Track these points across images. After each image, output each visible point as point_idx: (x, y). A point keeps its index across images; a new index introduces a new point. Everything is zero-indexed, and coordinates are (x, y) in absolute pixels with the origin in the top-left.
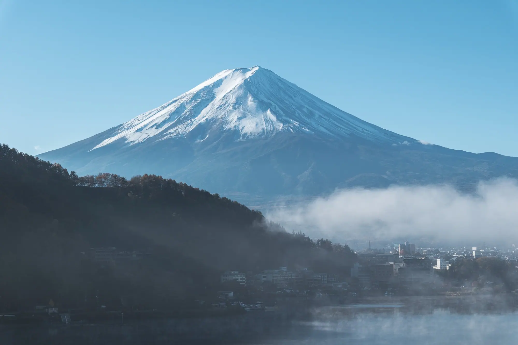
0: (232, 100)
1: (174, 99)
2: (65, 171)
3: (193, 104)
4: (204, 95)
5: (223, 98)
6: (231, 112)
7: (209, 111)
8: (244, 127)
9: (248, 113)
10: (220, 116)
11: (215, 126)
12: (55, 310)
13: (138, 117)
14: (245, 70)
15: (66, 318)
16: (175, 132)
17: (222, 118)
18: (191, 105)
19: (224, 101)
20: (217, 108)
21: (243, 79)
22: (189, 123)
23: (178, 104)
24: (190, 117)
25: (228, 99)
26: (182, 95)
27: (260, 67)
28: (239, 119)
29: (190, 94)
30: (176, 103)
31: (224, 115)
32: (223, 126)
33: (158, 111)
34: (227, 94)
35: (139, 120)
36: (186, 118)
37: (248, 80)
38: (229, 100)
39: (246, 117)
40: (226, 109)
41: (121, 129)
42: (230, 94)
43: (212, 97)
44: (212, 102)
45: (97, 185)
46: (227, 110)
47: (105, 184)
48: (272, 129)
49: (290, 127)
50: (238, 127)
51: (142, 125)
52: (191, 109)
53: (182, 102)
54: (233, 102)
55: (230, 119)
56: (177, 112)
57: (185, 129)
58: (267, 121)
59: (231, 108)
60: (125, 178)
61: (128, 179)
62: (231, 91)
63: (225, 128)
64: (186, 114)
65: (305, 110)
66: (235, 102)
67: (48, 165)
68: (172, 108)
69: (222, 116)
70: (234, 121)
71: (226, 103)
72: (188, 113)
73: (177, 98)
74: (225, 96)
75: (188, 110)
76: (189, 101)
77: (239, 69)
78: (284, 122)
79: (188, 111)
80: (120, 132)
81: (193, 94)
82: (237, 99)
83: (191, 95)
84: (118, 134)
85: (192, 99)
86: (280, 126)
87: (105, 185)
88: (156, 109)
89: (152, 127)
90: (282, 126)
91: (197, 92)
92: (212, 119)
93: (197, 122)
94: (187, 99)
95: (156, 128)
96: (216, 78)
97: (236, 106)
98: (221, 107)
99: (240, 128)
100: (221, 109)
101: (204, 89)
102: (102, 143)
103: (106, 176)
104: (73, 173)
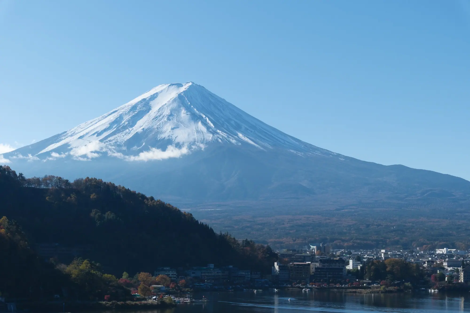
0: (167, 112)
1: (114, 110)
2: (14, 173)
3: (132, 114)
4: (142, 107)
5: (159, 109)
6: (166, 123)
7: (146, 121)
8: (177, 136)
9: (181, 124)
10: (156, 127)
11: (151, 135)
12: (2, 300)
13: (80, 125)
14: (179, 85)
15: (12, 307)
16: (114, 139)
17: (157, 128)
18: (129, 116)
19: (160, 113)
20: (153, 119)
21: (177, 93)
22: (127, 132)
23: (118, 114)
24: (129, 126)
25: (163, 111)
26: (121, 106)
27: (193, 83)
28: (172, 129)
29: (128, 106)
30: (116, 113)
31: (160, 125)
32: (158, 135)
33: (100, 120)
34: (162, 106)
35: (82, 128)
36: (125, 128)
37: (182, 94)
38: (163, 113)
39: (178, 128)
40: (160, 120)
41: (65, 136)
42: (165, 106)
43: (149, 109)
44: (148, 114)
45: (43, 187)
46: (162, 120)
47: (50, 185)
48: (203, 139)
49: (218, 137)
50: (171, 137)
51: (84, 132)
52: (129, 119)
53: (121, 113)
54: (167, 114)
55: (165, 129)
56: (117, 121)
57: (123, 138)
58: (198, 132)
59: (166, 119)
60: (69, 180)
61: (72, 181)
62: (166, 104)
63: (160, 137)
64: (124, 123)
65: (233, 122)
66: (170, 114)
68: (112, 118)
69: (157, 126)
70: (168, 131)
71: (161, 114)
72: (127, 123)
73: (117, 109)
74: (160, 108)
75: (127, 120)
76: (128, 112)
77: (173, 85)
78: (214, 133)
79: (127, 121)
80: (65, 139)
81: (132, 106)
82: (171, 112)
83: (130, 107)
84: (62, 140)
85: (131, 110)
86: (210, 137)
87: (50, 187)
88: (97, 118)
89: (94, 134)
90: (211, 137)
91: (135, 103)
92: (149, 129)
93: (134, 131)
94: (126, 110)
95: (97, 136)
96: (152, 92)
97: (171, 118)
98: (156, 119)
99: (174, 137)
100: (157, 119)
101: (141, 102)
102: (47, 148)
103: (51, 178)
104: (21, 175)
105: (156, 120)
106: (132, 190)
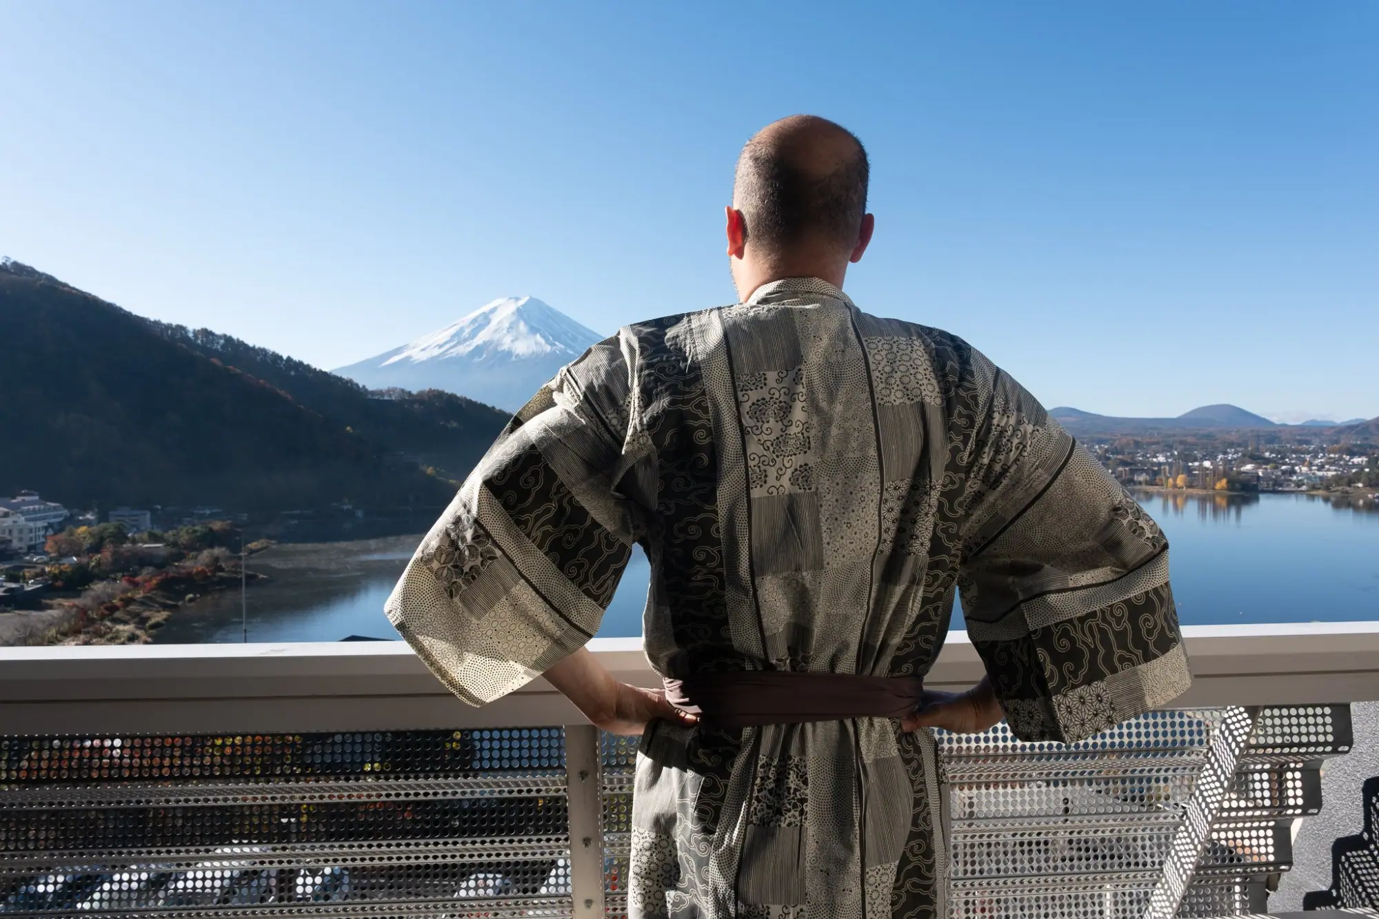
0: (506, 325)
1: (455, 323)
2: (357, 385)
3: (472, 327)
4: (482, 320)
6: (505, 335)
7: (486, 334)
8: (517, 348)
9: (520, 336)
10: (495, 339)
11: (491, 348)
12: (350, 507)
13: (422, 338)
14: (517, 299)
15: (360, 514)
16: (456, 351)
18: (469, 329)
19: (499, 325)
20: (493, 332)
21: (516, 307)
22: (468, 344)
24: (469, 338)
26: (461, 319)
27: (531, 297)
28: (513, 341)
29: (468, 319)
30: (457, 326)
31: (499, 337)
32: (498, 347)
33: (441, 333)
34: (502, 319)
35: (423, 341)
36: (466, 340)
37: (520, 307)
38: (503, 325)
39: (518, 340)
40: (500, 332)
41: (406, 348)
42: (505, 319)
43: (488, 322)
44: (488, 326)
45: (386, 398)
46: (502, 333)
48: (541, 351)
51: (426, 345)
52: (469, 331)
53: (461, 325)
55: (504, 341)
56: (458, 334)
57: (464, 349)
59: (505, 332)
62: (505, 317)
63: (500, 349)
64: (465, 336)
65: (570, 335)
66: (509, 326)
67: (340, 379)
68: (453, 331)
69: (497, 338)
70: (508, 343)
71: (500, 327)
72: (467, 336)
73: (457, 322)
74: (499, 321)
76: (468, 325)
77: (511, 298)
78: (552, 345)
79: (467, 334)
81: (472, 319)
82: (510, 324)
83: (470, 320)
84: (404, 353)
85: (471, 323)
86: (548, 348)
87: (393, 398)
88: (438, 331)
89: (435, 347)
90: (550, 348)
91: (475, 317)
93: (474, 343)
94: (466, 323)
95: (438, 348)
96: (491, 306)
97: (510, 330)
98: (496, 331)
99: (513, 349)
101: (481, 315)
102: (389, 361)
103: (394, 390)
104: (364, 387)
105: (495, 333)
106: (473, 399)
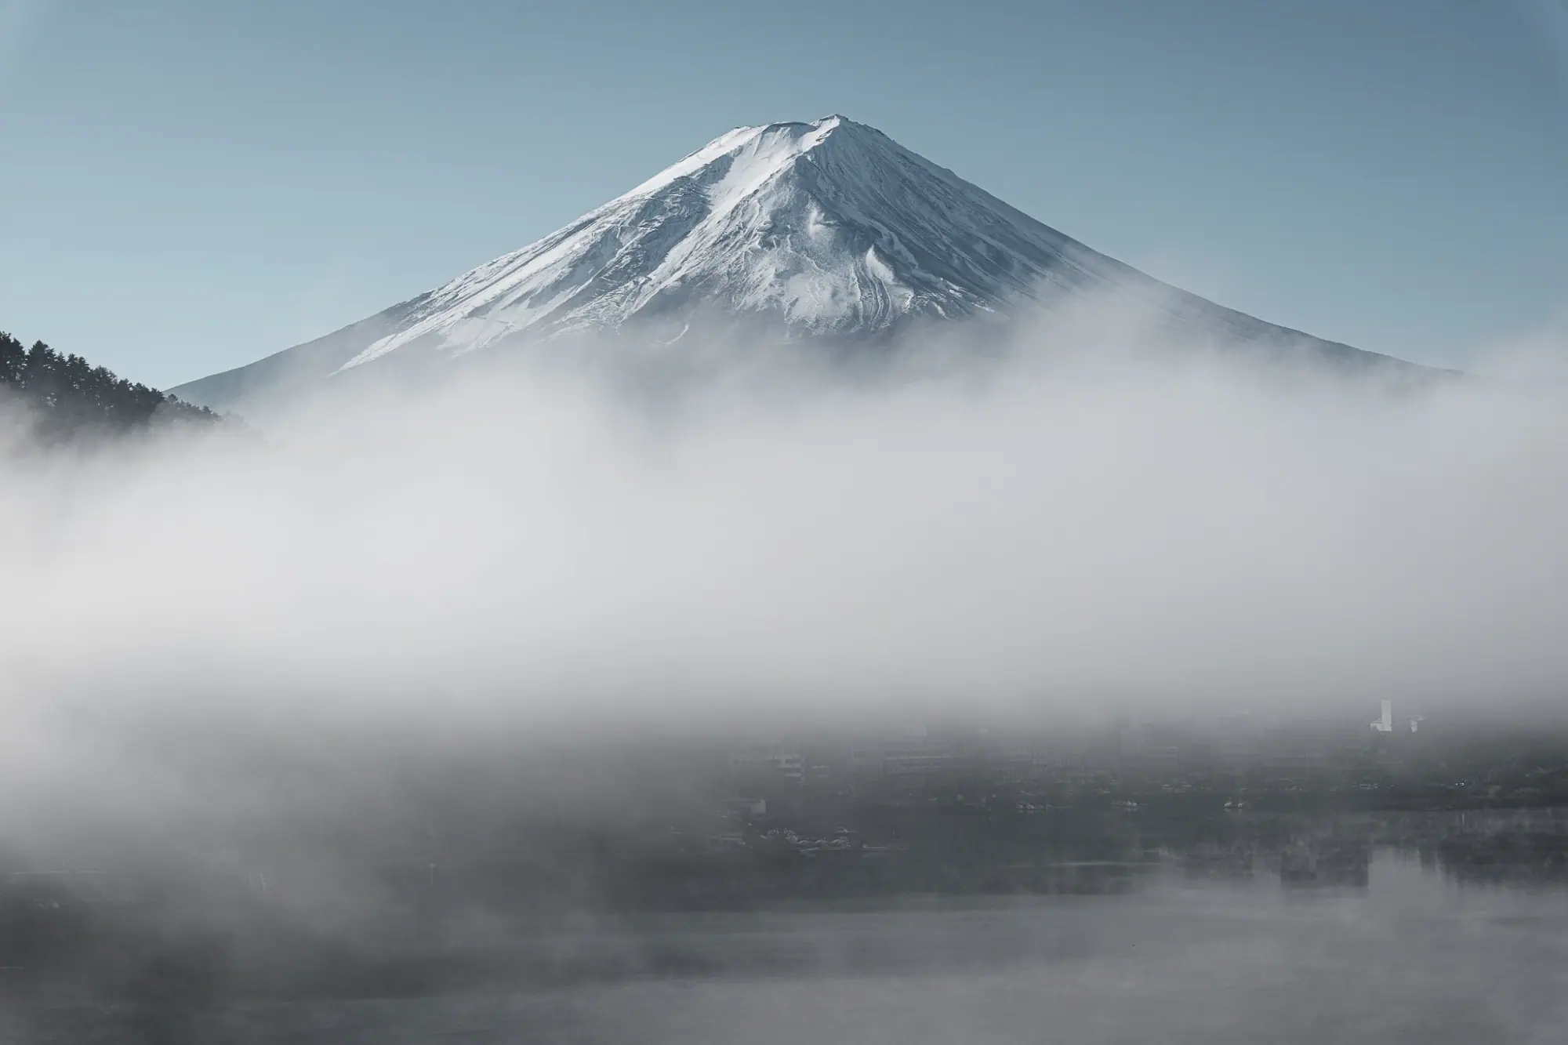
0: (760, 219)
1: (585, 218)
3: (643, 231)
4: (676, 205)
5: (733, 212)
6: (757, 254)
7: (691, 253)
8: (797, 300)
9: (808, 259)
10: (723, 269)
11: (707, 299)
13: (474, 273)
14: (798, 129)
16: (588, 316)
17: (729, 274)
18: (635, 235)
19: (736, 222)
20: (715, 244)
21: (793, 155)
22: (631, 291)
23: (597, 232)
24: (634, 270)
25: (746, 218)
26: (607, 205)
27: (844, 119)
28: (781, 276)
29: (631, 202)
30: (591, 228)
31: (736, 264)
32: (733, 298)
33: (537, 253)
34: (744, 200)
35: (479, 282)
36: (622, 275)
37: (809, 158)
38: (749, 221)
39: (800, 271)
40: (741, 246)
41: (424, 307)
42: (754, 201)
43: (699, 210)
44: (699, 227)
46: (745, 248)
48: (881, 307)
49: (935, 300)
50: (776, 301)
51: (489, 295)
52: (635, 246)
53: (608, 226)
54: (762, 225)
55: (754, 277)
56: (592, 256)
57: (617, 309)
58: (865, 282)
59: (756, 244)
62: (756, 192)
63: (739, 304)
64: (619, 261)
65: (980, 248)
66: (769, 226)
68: (577, 244)
69: (730, 267)
70: (766, 284)
71: (740, 228)
72: (627, 260)
73: (593, 213)
74: (737, 207)
75: (626, 252)
76: (630, 224)
77: (780, 126)
78: (918, 285)
79: (627, 254)
80: (424, 318)
81: (643, 202)
82: (774, 216)
83: (636, 205)
84: (415, 323)
85: (639, 217)
86: (905, 299)
88: (530, 247)
89: (518, 301)
90: (910, 298)
91: (652, 194)
92: (701, 277)
93: (652, 286)
94: (624, 216)
95: (530, 306)
96: (710, 153)
97: (773, 238)
98: (726, 242)
99: (785, 303)
100: (727, 245)
101: (673, 187)
102: (365, 353)
105: (723, 249)
